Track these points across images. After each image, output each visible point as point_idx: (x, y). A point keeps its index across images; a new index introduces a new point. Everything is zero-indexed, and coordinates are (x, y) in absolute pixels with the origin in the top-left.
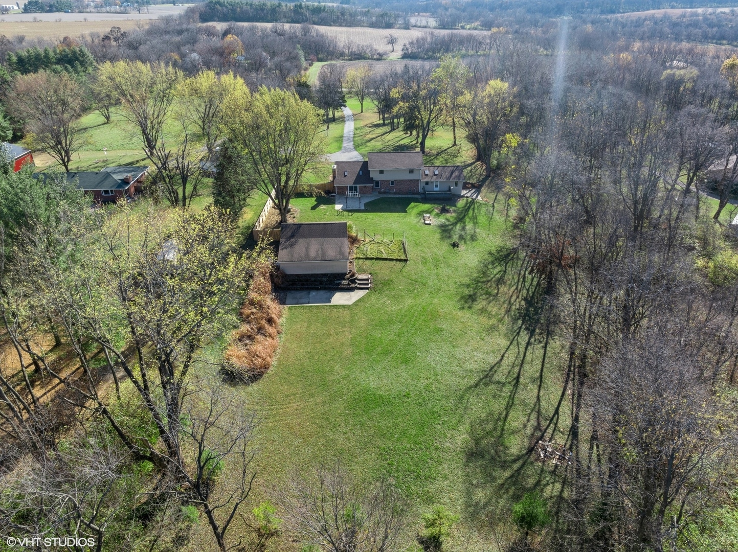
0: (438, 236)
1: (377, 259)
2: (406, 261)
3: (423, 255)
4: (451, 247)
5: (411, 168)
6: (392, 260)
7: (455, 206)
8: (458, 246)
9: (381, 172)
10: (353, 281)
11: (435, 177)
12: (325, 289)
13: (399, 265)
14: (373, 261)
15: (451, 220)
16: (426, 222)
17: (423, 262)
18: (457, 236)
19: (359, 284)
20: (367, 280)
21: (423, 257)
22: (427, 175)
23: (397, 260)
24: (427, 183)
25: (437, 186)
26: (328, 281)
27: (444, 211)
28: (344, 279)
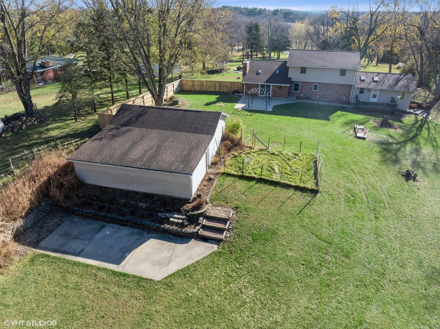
0: (377, 157)
1: (261, 180)
2: (314, 192)
3: (350, 185)
4: (403, 179)
5: (344, 67)
6: (288, 186)
7: (401, 122)
8: (414, 179)
9: (303, 70)
10: (193, 220)
11: (373, 84)
12: (135, 225)
13: (300, 199)
14: (252, 183)
15: (397, 136)
16: (358, 135)
17: (347, 201)
18: (409, 162)
19: (205, 227)
20: (224, 221)
21: (349, 191)
22: (363, 81)
23: (297, 188)
24: (362, 91)
25: (374, 96)
26: (147, 208)
27: (385, 124)
28: (179, 212)
